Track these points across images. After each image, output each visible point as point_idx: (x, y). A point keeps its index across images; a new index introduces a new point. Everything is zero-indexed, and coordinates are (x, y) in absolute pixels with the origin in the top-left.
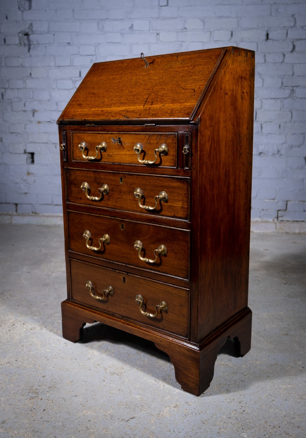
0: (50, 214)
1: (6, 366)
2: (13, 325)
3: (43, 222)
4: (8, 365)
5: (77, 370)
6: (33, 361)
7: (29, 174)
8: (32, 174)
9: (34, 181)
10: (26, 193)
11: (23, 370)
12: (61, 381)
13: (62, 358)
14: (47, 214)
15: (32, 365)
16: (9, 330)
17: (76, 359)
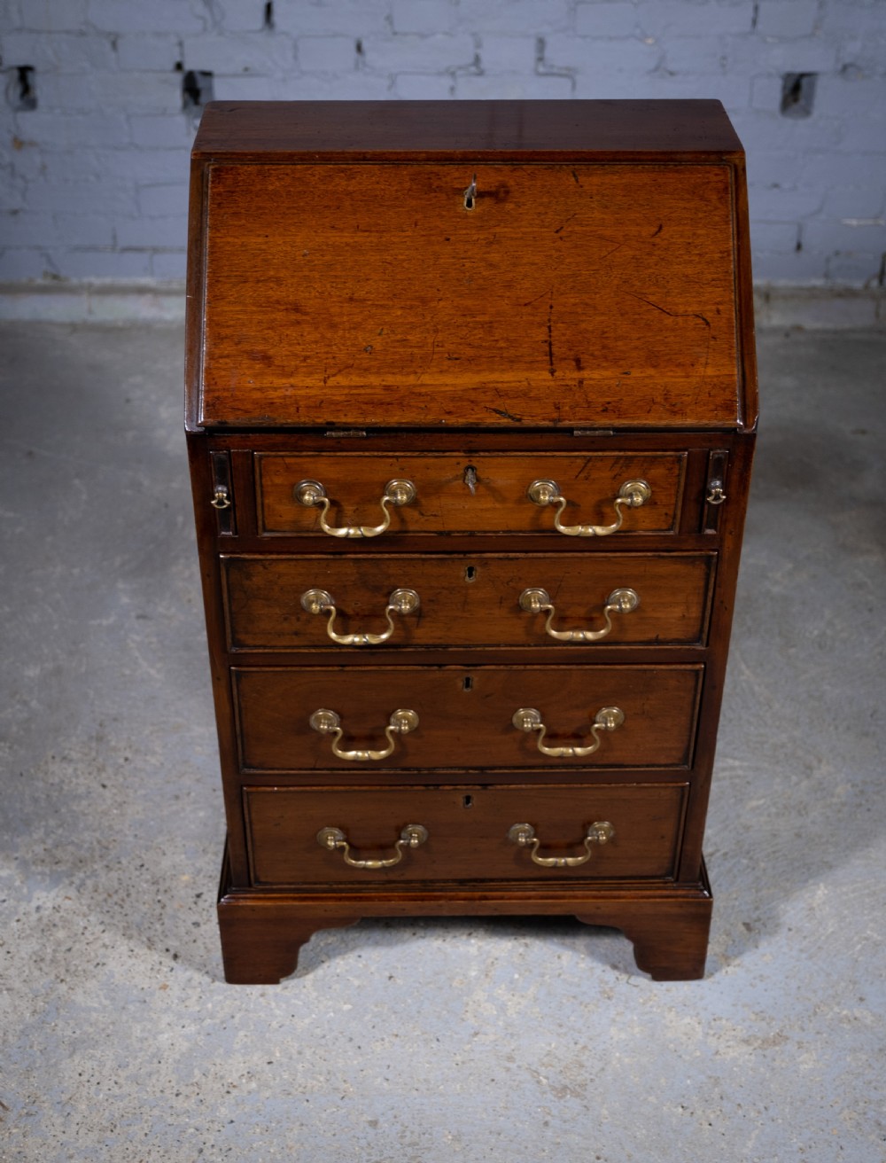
0: (108, 281)
1: (249, 1092)
2: (198, 896)
3: (90, 312)
4: (253, 1085)
5: (458, 1087)
6: (317, 1057)
7: (18, 144)
8: (32, 144)
9: (43, 169)
10: (15, 212)
11: (305, 1103)
12: (427, 1135)
13: (397, 1036)
14: (97, 281)
15: (322, 1079)
16: (196, 924)
17: (438, 1040)
